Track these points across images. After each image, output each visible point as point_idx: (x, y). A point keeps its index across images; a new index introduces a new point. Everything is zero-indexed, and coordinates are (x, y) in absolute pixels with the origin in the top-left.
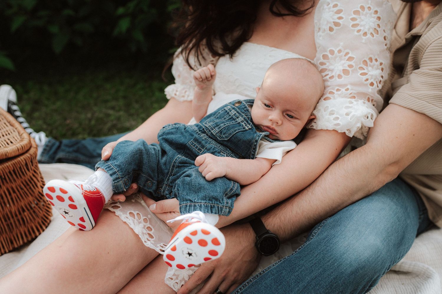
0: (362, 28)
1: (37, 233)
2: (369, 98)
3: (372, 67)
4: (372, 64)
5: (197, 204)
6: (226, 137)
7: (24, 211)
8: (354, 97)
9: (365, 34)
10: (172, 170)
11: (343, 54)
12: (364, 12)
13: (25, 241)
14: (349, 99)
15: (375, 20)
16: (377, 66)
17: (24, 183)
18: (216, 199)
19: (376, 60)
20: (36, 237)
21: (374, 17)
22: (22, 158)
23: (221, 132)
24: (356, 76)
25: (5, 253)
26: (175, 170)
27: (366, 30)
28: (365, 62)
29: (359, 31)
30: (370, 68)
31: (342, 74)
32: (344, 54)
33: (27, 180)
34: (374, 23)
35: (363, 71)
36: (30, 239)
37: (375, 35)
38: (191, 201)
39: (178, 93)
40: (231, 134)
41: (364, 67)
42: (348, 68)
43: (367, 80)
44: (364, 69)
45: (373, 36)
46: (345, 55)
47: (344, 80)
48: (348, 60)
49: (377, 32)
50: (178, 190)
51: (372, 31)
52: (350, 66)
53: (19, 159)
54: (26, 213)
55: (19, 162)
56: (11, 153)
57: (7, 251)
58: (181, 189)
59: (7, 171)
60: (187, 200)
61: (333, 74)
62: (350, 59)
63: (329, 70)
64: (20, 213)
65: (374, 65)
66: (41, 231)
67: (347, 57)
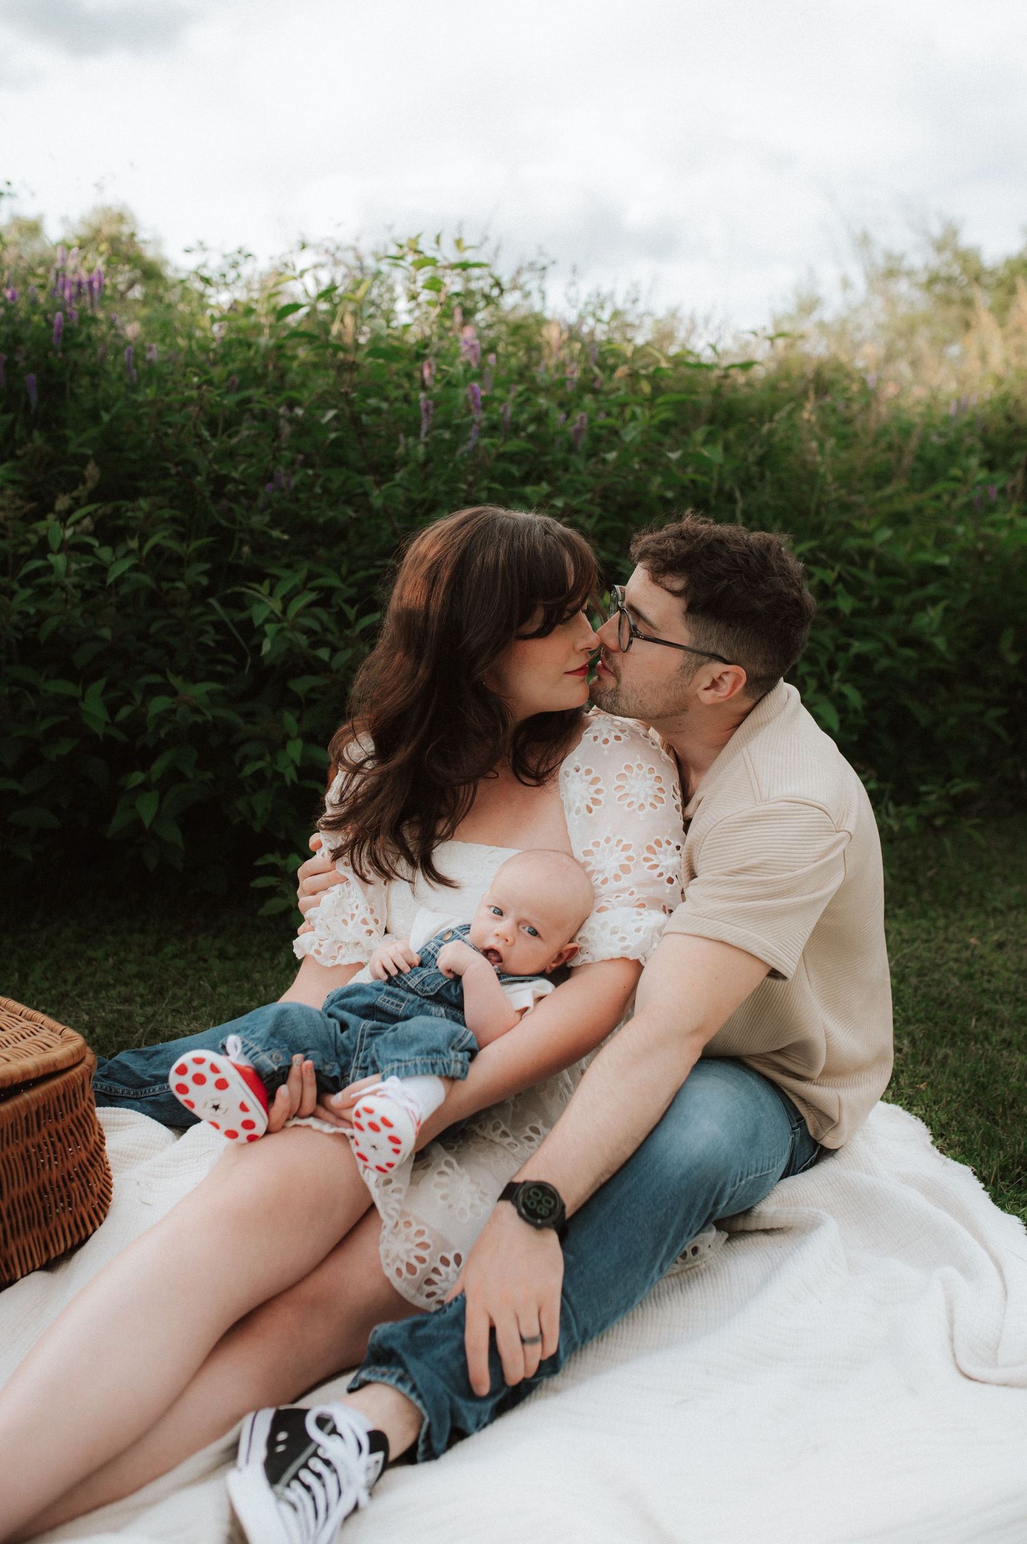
0: (634, 799)
1: (90, 1229)
2: (664, 907)
3: (665, 853)
4: (662, 849)
5: (409, 1064)
6: (432, 990)
7: (72, 1180)
8: (642, 906)
9: (642, 806)
10: (362, 1042)
11: (613, 842)
12: (633, 775)
13: (69, 1243)
14: (636, 909)
15: (652, 782)
16: (673, 851)
17: (76, 1121)
18: (438, 1051)
19: (669, 843)
20: (88, 1237)
21: (651, 779)
22: (77, 1070)
23: (423, 982)
24: (642, 872)
25: (34, 1270)
26: (365, 1041)
27: (642, 801)
28: (649, 848)
29: (630, 804)
30: (661, 857)
31: (620, 873)
32: (615, 842)
33: (80, 1116)
34: (651, 787)
35: (651, 863)
36: (77, 1240)
37: (658, 805)
38: (399, 1061)
39: (322, 950)
40: (439, 984)
41: (652, 856)
42: (627, 863)
43: (661, 874)
44: (652, 860)
45: (655, 807)
46: (617, 846)
47: (625, 881)
48: (623, 850)
49: (662, 800)
50: (377, 1051)
51: (650, 800)
52: (630, 858)
53: (73, 1073)
54: (74, 1185)
55: (73, 1079)
56: (61, 1061)
57: (38, 1266)
58: (382, 1049)
59: (55, 1095)
60: (392, 1061)
61: (607, 875)
62: (626, 848)
63: (599, 872)
64: (65, 1185)
65: (666, 850)
66: (97, 1223)
67: (621, 847)
